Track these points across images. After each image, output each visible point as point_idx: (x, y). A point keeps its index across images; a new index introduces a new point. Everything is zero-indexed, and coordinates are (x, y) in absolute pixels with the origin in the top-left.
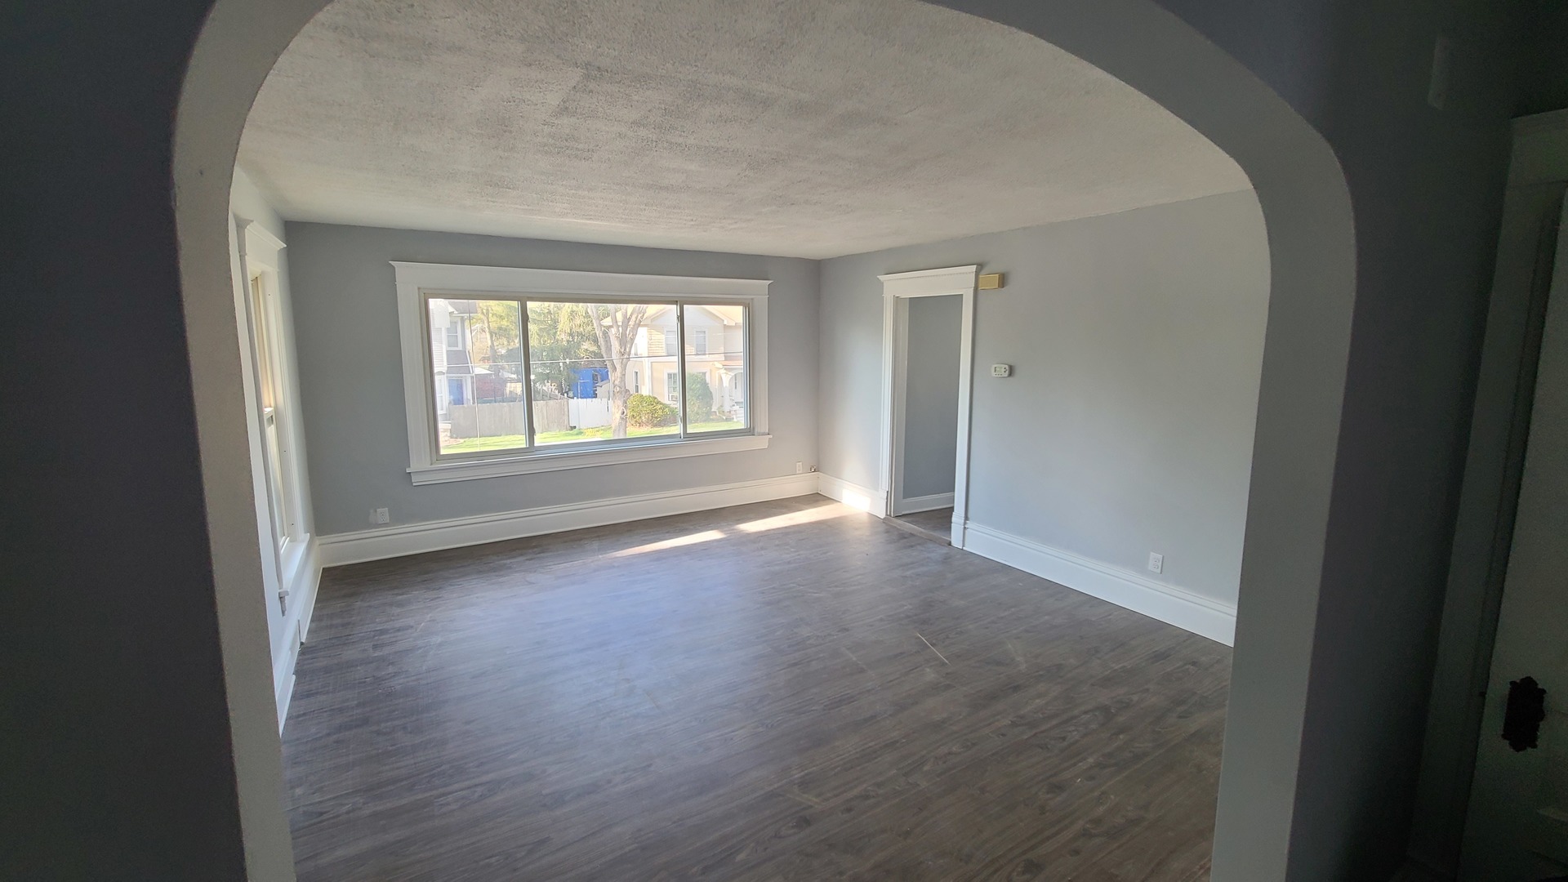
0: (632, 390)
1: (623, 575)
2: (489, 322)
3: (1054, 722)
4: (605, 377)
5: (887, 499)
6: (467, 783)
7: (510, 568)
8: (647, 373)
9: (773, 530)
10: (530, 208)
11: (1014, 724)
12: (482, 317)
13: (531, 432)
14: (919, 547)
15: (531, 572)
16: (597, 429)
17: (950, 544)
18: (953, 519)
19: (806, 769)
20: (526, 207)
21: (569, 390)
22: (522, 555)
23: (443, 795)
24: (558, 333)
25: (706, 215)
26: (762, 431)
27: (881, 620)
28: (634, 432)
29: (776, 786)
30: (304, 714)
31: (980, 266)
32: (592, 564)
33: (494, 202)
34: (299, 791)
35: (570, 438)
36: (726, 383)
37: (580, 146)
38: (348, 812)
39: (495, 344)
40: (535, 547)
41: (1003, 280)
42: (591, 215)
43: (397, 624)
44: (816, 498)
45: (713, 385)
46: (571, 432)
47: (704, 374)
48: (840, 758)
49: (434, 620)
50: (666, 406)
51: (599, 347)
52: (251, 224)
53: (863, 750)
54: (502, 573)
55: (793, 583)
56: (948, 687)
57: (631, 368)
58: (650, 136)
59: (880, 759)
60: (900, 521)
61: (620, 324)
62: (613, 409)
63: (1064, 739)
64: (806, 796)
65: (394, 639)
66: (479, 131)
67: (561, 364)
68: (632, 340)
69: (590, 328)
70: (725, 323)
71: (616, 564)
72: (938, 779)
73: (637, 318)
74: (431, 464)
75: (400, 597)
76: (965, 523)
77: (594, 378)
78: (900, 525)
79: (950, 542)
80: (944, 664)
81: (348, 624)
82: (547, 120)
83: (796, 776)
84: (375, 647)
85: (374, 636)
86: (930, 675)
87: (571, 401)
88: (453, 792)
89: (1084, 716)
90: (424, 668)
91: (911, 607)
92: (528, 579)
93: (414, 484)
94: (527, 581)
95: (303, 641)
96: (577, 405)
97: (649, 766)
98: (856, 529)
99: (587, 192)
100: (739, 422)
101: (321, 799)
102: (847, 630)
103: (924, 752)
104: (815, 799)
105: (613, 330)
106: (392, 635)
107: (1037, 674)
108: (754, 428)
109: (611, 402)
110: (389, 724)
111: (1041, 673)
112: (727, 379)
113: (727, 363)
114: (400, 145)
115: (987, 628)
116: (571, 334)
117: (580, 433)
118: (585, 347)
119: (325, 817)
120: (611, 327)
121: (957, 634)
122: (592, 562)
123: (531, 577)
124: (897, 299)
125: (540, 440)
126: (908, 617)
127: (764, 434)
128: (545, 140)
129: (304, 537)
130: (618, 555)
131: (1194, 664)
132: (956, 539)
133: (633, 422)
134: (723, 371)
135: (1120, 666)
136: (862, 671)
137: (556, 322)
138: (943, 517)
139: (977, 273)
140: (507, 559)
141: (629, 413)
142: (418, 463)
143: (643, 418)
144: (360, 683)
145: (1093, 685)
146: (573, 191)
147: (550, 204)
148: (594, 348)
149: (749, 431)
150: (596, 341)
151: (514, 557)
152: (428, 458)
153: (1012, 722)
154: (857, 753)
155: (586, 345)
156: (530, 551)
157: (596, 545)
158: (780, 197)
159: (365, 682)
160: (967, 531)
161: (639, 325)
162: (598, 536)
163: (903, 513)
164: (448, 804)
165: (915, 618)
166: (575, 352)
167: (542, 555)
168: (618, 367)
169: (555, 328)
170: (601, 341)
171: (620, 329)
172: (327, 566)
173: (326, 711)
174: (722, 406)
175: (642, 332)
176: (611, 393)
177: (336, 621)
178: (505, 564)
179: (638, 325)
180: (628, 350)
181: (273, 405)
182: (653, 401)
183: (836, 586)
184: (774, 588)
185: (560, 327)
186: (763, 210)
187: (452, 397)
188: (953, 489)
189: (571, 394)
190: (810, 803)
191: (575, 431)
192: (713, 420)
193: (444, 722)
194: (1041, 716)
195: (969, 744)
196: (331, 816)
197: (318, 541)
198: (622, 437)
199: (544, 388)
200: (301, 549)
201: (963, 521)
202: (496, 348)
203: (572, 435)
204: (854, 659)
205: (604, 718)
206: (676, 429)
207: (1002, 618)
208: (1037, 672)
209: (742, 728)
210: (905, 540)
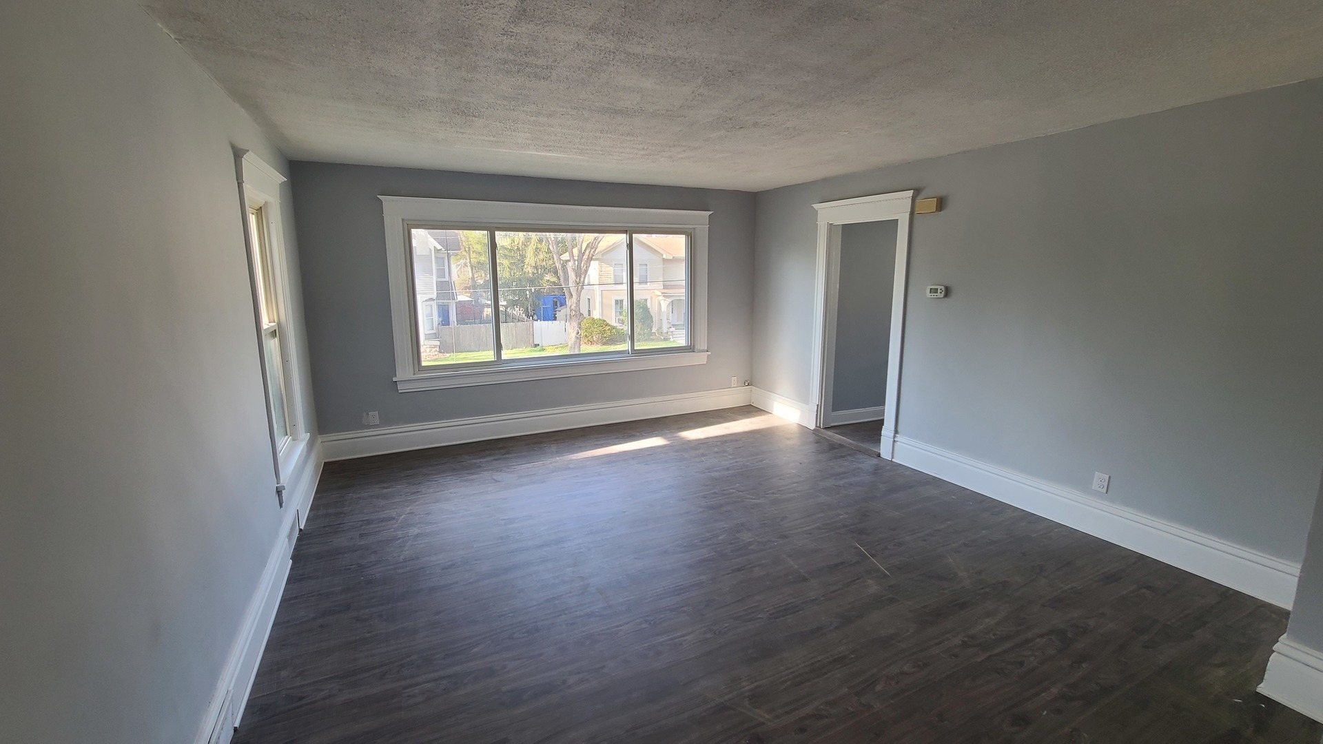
0: (586, 314)
1: (577, 476)
2: (470, 258)
3: (1007, 645)
4: (563, 304)
5: (817, 412)
6: (436, 675)
7: (480, 467)
8: (598, 299)
9: (712, 438)
10: (495, 139)
11: (965, 645)
12: (464, 253)
13: (499, 347)
14: (849, 458)
15: (497, 471)
16: (556, 346)
17: (879, 455)
18: (883, 432)
19: (756, 681)
20: (492, 138)
21: (534, 314)
22: (490, 455)
23: (411, 686)
24: (526, 266)
25: (657, 142)
26: (702, 348)
27: (819, 528)
28: (587, 348)
29: (727, 697)
30: (296, 598)
31: (917, 192)
32: (550, 465)
33: (463, 133)
34: (284, 673)
35: (534, 353)
36: (664, 308)
37: (540, 62)
38: (325, 698)
39: (475, 276)
40: (501, 448)
41: (941, 204)
42: (550, 146)
43: (382, 515)
44: (749, 410)
45: (653, 310)
46: (535, 349)
47: (646, 300)
48: (789, 671)
49: (412, 513)
50: (614, 328)
51: (558, 278)
52: (247, 154)
53: (813, 664)
54: (472, 471)
55: (734, 489)
56: (892, 601)
57: (584, 295)
58: (608, 45)
59: (829, 674)
60: (829, 433)
61: (576, 258)
62: (569, 330)
63: (1021, 664)
64: (757, 711)
65: (377, 529)
66: (442, 47)
67: (528, 292)
68: (586, 271)
69: (551, 262)
70: (664, 257)
71: (571, 466)
72: (892, 702)
73: (590, 252)
74: (414, 374)
75: (385, 491)
76: (895, 437)
77: (555, 304)
78: (830, 436)
79: (880, 454)
80: (885, 576)
81: (341, 513)
82: (506, 29)
83: (747, 688)
84: (362, 536)
85: (361, 526)
86: (873, 587)
87: (535, 323)
88: (417, 684)
89: (1038, 640)
90: (401, 557)
91: (846, 516)
92: (495, 477)
93: (400, 391)
94: (494, 479)
95: (302, 527)
96: (540, 326)
97: (603, 667)
98: (788, 439)
99: (546, 119)
100: (681, 340)
101: (302, 683)
102: (786, 537)
103: (875, 670)
104: (767, 716)
105: (570, 264)
106: (377, 526)
107: (983, 591)
108: (694, 346)
109: (568, 324)
110: (367, 610)
111: (987, 590)
112: (665, 304)
113: (665, 291)
114: (371, 70)
115: (925, 540)
116: (536, 268)
117: (543, 350)
118: (548, 279)
119: (303, 702)
120: (569, 261)
121: (895, 545)
122: (551, 463)
123: (497, 476)
124: (831, 226)
125: (506, 354)
126: (845, 526)
127: (703, 351)
128: (505, 56)
129: (305, 437)
130: (574, 458)
131: (1149, 588)
132: (885, 450)
133: (586, 341)
134: (661, 298)
135: (1069, 586)
136: (805, 580)
137: (523, 257)
138: (873, 430)
139: (914, 199)
140: (477, 459)
141: (583, 333)
142: (403, 373)
143: (594, 337)
144: (345, 569)
145: (1043, 606)
146: (534, 118)
147: (513, 133)
148: (555, 279)
149: (690, 349)
150: (556, 273)
151: (484, 457)
152: (412, 369)
153: (962, 641)
154: (806, 666)
155: (548, 277)
156: (497, 452)
157: (554, 448)
158: (730, 119)
159: (350, 569)
160: (896, 444)
161: (592, 259)
162: (556, 440)
163: (832, 424)
164: (414, 696)
165: (852, 527)
166: (539, 282)
167: (507, 456)
168: (574, 294)
169: (523, 262)
170: (560, 272)
171: (576, 262)
172: (327, 461)
173: (313, 596)
174: (660, 328)
175: (594, 265)
176: (568, 317)
177: (331, 511)
178: (476, 463)
179: (590, 259)
180: (582, 280)
181: (276, 320)
182: (603, 323)
183: (773, 493)
184: (715, 493)
185: (527, 261)
186: (712, 136)
187: (440, 319)
188: (883, 403)
189: (535, 317)
190: (762, 720)
191: (538, 348)
192: (653, 340)
193: (416, 611)
194: (993, 637)
195: (920, 663)
196: (309, 701)
197: (320, 439)
198: (577, 352)
199: (514, 312)
200: (301, 447)
201: (893, 434)
202: (476, 279)
203: (536, 351)
204: (796, 567)
205: (561, 615)
206: (625, 346)
207: (939, 530)
208: (983, 589)
209: (691, 633)
210: (836, 451)
